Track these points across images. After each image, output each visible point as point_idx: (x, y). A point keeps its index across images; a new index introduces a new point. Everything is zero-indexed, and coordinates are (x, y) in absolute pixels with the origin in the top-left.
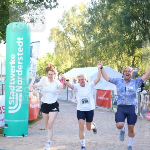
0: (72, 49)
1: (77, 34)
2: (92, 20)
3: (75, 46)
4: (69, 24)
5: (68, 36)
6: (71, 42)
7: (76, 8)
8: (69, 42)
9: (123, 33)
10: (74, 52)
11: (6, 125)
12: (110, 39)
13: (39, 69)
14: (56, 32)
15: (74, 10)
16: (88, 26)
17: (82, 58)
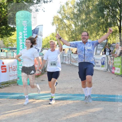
0: (67, 30)
1: (70, 20)
2: (79, 10)
3: (69, 28)
4: (64, 14)
5: (64, 21)
6: (66, 25)
7: (69, 2)
8: (65, 25)
9: (99, 17)
10: (68, 32)
11: (18, 78)
12: (91, 22)
13: (47, 44)
14: (56, 19)
15: (67, 4)
16: (77, 14)
17: (74, 35)
